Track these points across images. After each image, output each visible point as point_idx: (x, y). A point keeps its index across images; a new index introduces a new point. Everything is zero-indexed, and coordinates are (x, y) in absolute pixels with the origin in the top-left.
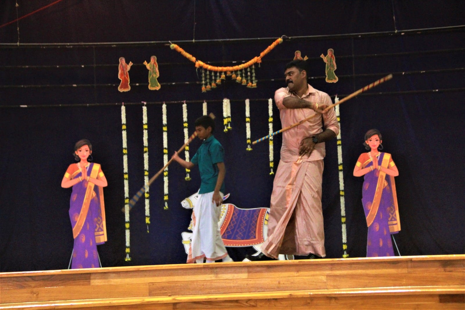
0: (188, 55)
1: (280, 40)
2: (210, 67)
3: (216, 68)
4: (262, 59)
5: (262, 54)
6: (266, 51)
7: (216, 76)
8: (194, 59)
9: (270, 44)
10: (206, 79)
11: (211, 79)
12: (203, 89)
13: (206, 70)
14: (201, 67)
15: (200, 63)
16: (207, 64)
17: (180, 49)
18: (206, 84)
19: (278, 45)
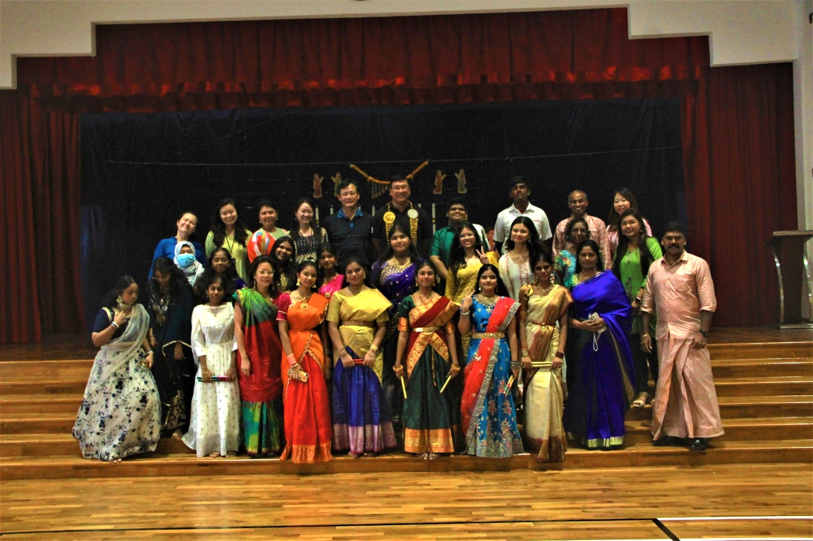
0: (362, 172)
1: (426, 163)
2: (377, 181)
3: (382, 182)
4: (414, 176)
5: (414, 173)
6: (417, 170)
7: (381, 188)
8: (366, 175)
9: (420, 165)
10: (375, 189)
11: (378, 190)
12: (373, 196)
13: (375, 183)
14: (371, 181)
15: (371, 178)
16: (375, 179)
17: (357, 168)
18: (374, 193)
19: (426, 167)
